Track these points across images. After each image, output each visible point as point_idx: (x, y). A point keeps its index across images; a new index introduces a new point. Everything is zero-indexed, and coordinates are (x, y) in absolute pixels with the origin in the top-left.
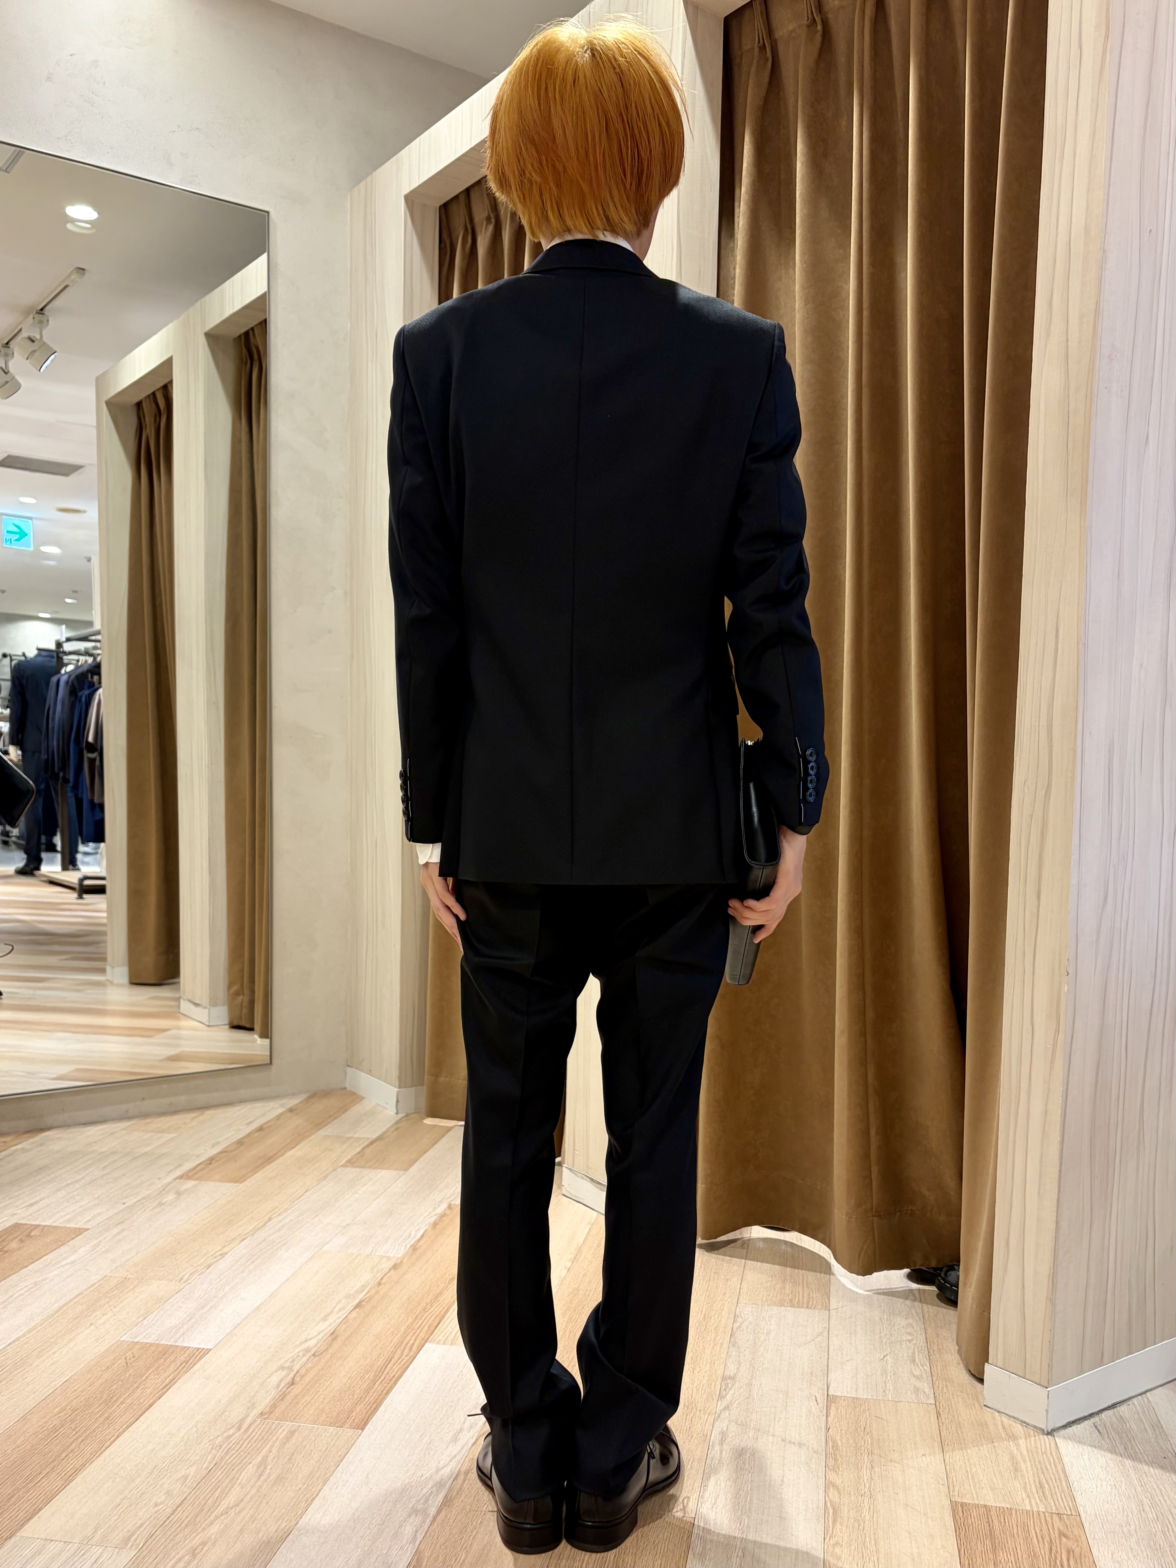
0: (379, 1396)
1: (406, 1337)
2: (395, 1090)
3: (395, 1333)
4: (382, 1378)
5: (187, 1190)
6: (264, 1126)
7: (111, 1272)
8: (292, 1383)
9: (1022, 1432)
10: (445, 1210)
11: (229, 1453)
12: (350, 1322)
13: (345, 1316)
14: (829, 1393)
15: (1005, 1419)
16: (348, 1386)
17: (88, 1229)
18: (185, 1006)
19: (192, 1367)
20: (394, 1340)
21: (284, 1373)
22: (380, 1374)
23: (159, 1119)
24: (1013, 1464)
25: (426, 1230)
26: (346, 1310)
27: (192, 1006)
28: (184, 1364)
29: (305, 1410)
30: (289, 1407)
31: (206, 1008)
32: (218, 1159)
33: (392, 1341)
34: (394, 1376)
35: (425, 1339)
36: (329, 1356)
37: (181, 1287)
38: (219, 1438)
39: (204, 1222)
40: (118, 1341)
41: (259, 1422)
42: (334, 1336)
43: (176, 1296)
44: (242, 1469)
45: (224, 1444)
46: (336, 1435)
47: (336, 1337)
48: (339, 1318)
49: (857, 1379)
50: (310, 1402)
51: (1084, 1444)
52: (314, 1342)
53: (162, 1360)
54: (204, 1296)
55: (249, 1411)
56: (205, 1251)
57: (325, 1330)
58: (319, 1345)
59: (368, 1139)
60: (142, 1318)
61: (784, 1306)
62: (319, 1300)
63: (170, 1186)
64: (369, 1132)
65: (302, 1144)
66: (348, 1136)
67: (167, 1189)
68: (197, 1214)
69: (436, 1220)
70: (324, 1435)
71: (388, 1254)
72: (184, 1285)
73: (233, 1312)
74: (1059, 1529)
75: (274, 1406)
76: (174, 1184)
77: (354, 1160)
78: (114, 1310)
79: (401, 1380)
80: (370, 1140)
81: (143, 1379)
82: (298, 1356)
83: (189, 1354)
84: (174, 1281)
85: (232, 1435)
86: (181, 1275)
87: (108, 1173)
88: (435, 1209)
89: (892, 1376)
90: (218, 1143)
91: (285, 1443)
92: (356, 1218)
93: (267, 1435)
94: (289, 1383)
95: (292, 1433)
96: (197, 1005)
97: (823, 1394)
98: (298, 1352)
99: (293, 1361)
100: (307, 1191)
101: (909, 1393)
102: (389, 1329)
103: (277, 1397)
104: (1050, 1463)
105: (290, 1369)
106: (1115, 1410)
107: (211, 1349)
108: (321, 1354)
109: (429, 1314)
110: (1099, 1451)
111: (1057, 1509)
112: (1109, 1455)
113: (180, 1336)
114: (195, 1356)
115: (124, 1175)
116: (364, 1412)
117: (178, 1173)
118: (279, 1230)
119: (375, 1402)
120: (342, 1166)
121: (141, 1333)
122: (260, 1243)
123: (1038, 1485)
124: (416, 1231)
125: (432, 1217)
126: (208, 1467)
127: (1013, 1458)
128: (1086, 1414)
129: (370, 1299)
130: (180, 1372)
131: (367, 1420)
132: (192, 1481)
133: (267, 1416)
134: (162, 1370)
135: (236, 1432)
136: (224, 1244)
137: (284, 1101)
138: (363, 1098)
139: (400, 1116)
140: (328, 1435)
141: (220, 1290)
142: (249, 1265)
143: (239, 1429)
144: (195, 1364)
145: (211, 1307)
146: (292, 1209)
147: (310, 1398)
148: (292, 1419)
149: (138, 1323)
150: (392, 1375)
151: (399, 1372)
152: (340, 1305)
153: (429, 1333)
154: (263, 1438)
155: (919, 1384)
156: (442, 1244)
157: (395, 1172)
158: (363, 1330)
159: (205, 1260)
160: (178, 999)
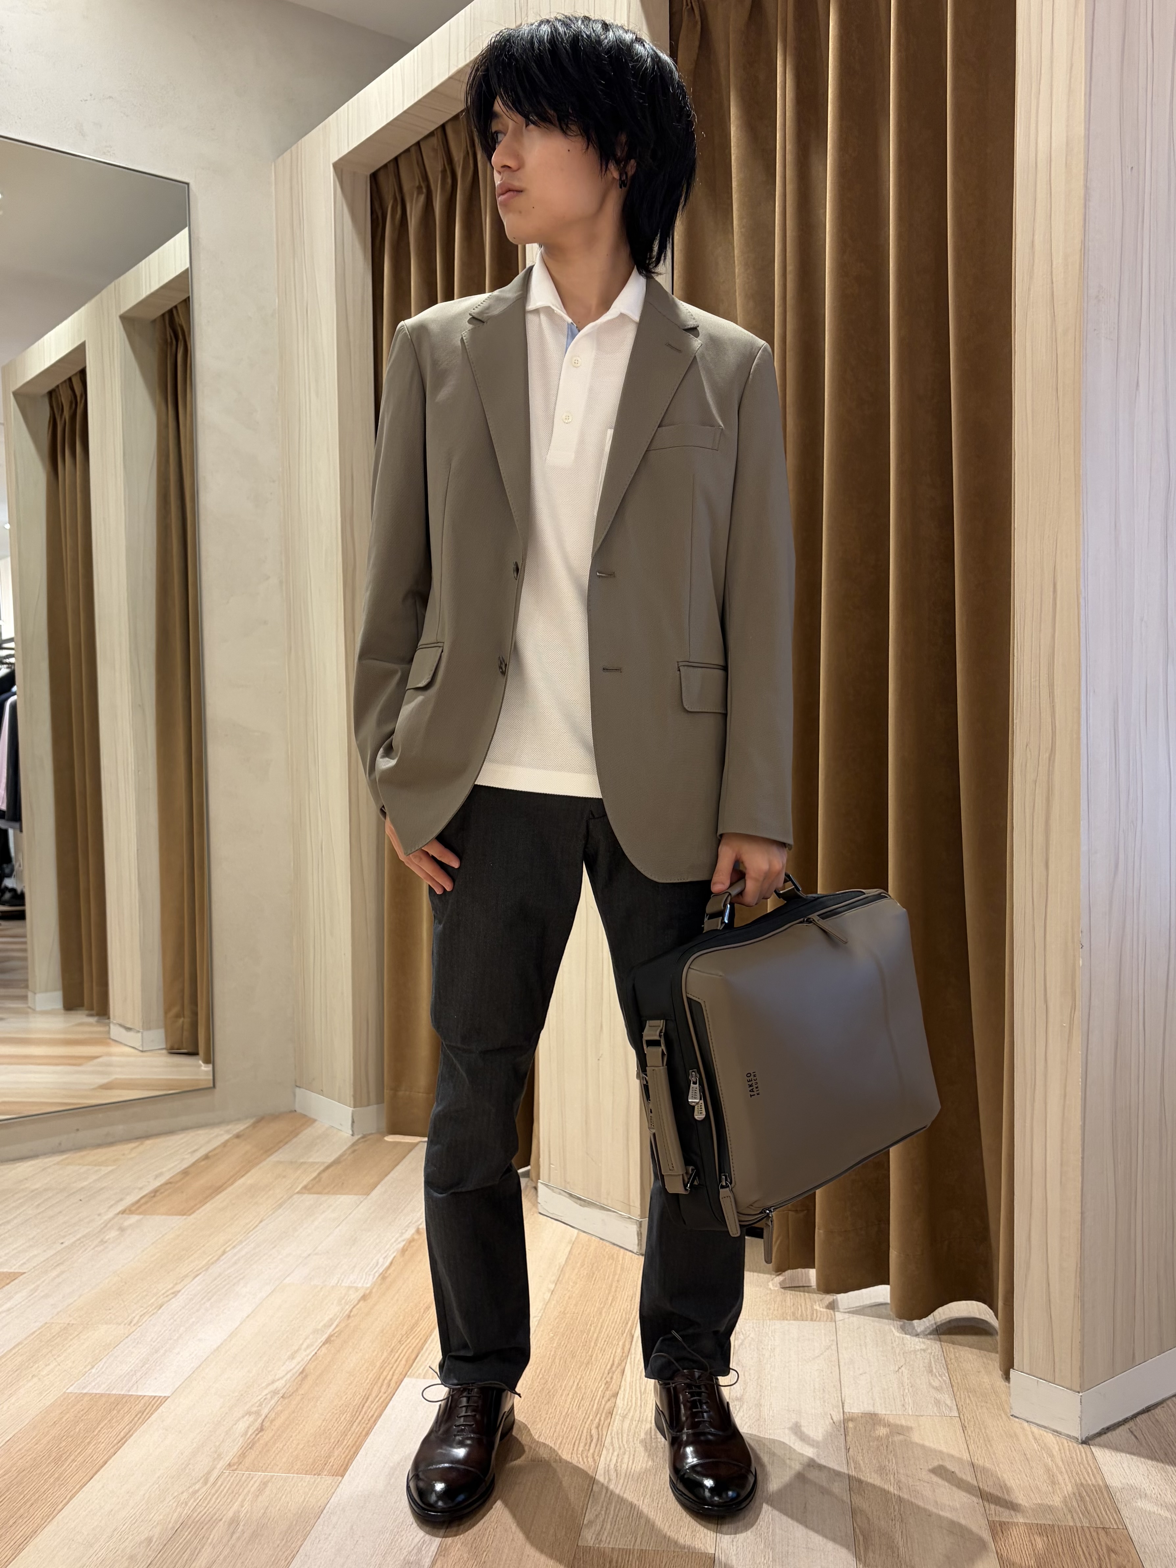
0: (358, 1438)
1: (382, 1373)
2: (350, 1110)
3: (371, 1368)
4: (360, 1418)
5: (131, 1225)
6: (210, 1154)
7: (53, 1318)
8: (261, 1429)
9: (1055, 1442)
10: (413, 1234)
11: (196, 1511)
12: (320, 1359)
13: (313, 1353)
14: (845, 1411)
15: (1035, 1429)
16: (322, 1428)
17: (24, 1273)
18: (116, 1031)
19: (149, 1417)
20: (370, 1376)
21: (251, 1419)
22: (358, 1413)
23: (95, 1151)
24: (1049, 1477)
25: (394, 1257)
26: (315, 1347)
27: (123, 1031)
28: (140, 1414)
29: (278, 1457)
30: (260, 1456)
31: (138, 1032)
32: (162, 1190)
33: (367, 1377)
34: (373, 1416)
35: (404, 1373)
36: (299, 1398)
37: (131, 1331)
38: (185, 1494)
39: (153, 1259)
40: (65, 1393)
41: (227, 1474)
42: (303, 1376)
43: (126, 1340)
44: (212, 1528)
45: (190, 1500)
46: (314, 1484)
47: (306, 1376)
48: (308, 1355)
49: (872, 1393)
50: (282, 1449)
51: (1122, 1451)
52: (283, 1382)
53: (115, 1412)
54: (157, 1339)
55: (216, 1463)
56: (155, 1290)
57: (294, 1368)
58: (287, 1386)
59: (323, 1163)
60: (89, 1367)
61: (787, 1320)
62: (285, 1337)
63: (112, 1222)
64: (325, 1155)
65: (253, 1171)
66: (302, 1161)
67: (109, 1225)
68: (143, 1251)
69: (404, 1246)
70: (300, 1485)
71: (355, 1285)
72: (134, 1328)
73: (190, 1355)
74: (1107, 1545)
75: (243, 1455)
76: (116, 1220)
77: (310, 1186)
78: (57, 1359)
79: (380, 1420)
80: (326, 1165)
81: (95, 1433)
82: (265, 1399)
83: (145, 1403)
84: (123, 1325)
85: (199, 1490)
86: (130, 1318)
87: (43, 1212)
88: (402, 1234)
89: (911, 1389)
90: (161, 1174)
91: (258, 1496)
92: (316, 1248)
93: (238, 1487)
94: (257, 1429)
95: (265, 1484)
96: (129, 1029)
97: (839, 1412)
98: (266, 1395)
99: (260, 1405)
100: (261, 1222)
101: (930, 1406)
102: (363, 1366)
103: (245, 1446)
104: (1088, 1473)
105: (258, 1413)
106: (1149, 1413)
107: (169, 1397)
108: (290, 1396)
109: (406, 1346)
110: (1139, 1459)
111: (1101, 1523)
112: (1150, 1462)
113: (133, 1385)
114: (151, 1406)
115: (60, 1212)
116: (343, 1456)
117: (120, 1207)
118: (235, 1263)
119: (354, 1445)
120: (298, 1193)
121: (90, 1383)
122: (215, 1279)
123: (1079, 1498)
124: (384, 1258)
125: (399, 1243)
126: (174, 1527)
127: (1048, 1470)
128: (1120, 1419)
129: (340, 1334)
130: (135, 1424)
131: (347, 1465)
132: (157, 1543)
133: (235, 1467)
134: (117, 1422)
135: (202, 1487)
136: (175, 1282)
137: (229, 1127)
138: (314, 1121)
139: (357, 1137)
140: (305, 1485)
141: (174, 1331)
142: (204, 1303)
143: (206, 1483)
144: (152, 1414)
145: (166, 1351)
146: (248, 1241)
147: (282, 1445)
148: (264, 1469)
149: (86, 1372)
150: (370, 1416)
151: (378, 1411)
152: (308, 1341)
153: (407, 1367)
154: (233, 1492)
155: (939, 1396)
156: (412, 1272)
157: (356, 1197)
158: (335, 1367)
159: (157, 1299)
160: (108, 1024)
